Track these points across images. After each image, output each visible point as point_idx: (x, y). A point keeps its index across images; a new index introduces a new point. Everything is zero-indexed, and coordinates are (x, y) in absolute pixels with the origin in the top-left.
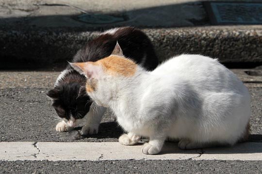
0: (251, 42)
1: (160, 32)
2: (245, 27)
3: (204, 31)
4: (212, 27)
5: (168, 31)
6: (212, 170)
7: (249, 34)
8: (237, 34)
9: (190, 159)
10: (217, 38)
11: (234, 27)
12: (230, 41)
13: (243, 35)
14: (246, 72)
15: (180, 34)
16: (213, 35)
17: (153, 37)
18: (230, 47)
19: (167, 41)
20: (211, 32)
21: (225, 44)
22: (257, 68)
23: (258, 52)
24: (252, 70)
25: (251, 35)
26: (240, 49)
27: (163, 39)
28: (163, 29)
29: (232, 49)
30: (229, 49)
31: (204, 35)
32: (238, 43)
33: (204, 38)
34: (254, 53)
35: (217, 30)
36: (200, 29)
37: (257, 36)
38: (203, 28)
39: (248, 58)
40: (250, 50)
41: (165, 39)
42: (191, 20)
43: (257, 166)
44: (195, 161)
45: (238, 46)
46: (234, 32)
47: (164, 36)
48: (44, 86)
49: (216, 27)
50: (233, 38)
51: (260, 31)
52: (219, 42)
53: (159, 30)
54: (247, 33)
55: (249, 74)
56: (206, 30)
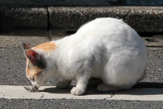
0: (150, 19)
1: (87, 10)
2: (146, 7)
3: (118, 10)
4: (124, 7)
5: (93, 9)
6: (119, 106)
7: (149, 13)
8: (141, 12)
9: (105, 99)
10: (127, 15)
11: (139, 7)
12: (136, 17)
13: (145, 13)
14: (146, 39)
15: (101, 11)
16: (124, 12)
17: (82, 13)
18: (136, 21)
19: (92, 16)
20: (123, 11)
21: (132, 19)
22: (154, 36)
23: (155, 25)
24: (151, 38)
25: (150, 13)
26: (143, 23)
27: (90, 15)
28: (89, 7)
29: (137, 23)
30: (135, 23)
31: (118, 13)
32: (142, 19)
33: (118, 14)
34: (152, 26)
35: (127, 9)
36: (115, 8)
37: (154, 14)
38: (117, 7)
39: (148, 30)
40: (149, 24)
41: (91, 15)
42: (109, 2)
43: (151, 104)
44: (108, 100)
45: (141, 21)
46: (139, 11)
47: (90, 12)
48: (4, 45)
49: (126, 7)
50: (138, 15)
51: (156, 11)
52: (128, 18)
53: (86, 8)
54: (147, 12)
55: (148, 40)
56: (119, 9)
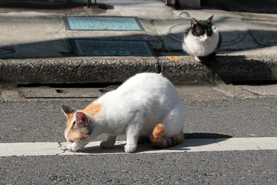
0: (103, 69)
1: (38, 62)
2: (99, 58)
3: (70, 61)
4: (76, 58)
5: (44, 60)
6: (73, 162)
7: (102, 63)
8: (94, 62)
9: (57, 154)
10: (79, 66)
11: (92, 58)
12: (89, 68)
13: (98, 64)
14: (100, 90)
15: (52, 63)
16: (77, 63)
17: (33, 65)
18: (89, 72)
19: (43, 68)
20: (75, 62)
21: (85, 70)
22: (108, 87)
23: (108, 76)
24: (105, 89)
25: (103, 63)
26: (96, 73)
27: (41, 67)
28: (40, 59)
29: (90, 73)
30: (88, 74)
31: (70, 64)
32: (95, 69)
33: (70, 66)
34: (105, 76)
35: (79, 60)
36: (67, 59)
37: (107, 64)
38: (69, 58)
39: (102, 80)
40: (103, 74)
41: (42, 67)
42: (60, 53)
43: (105, 158)
44: (61, 156)
45: (95, 71)
46: (91, 61)
47: (41, 64)
49: (78, 58)
50: (91, 66)
51: (109, 61)
52: (81, 69)
53: (37, 60)
54: (100, 62)
56: (72, 60)
